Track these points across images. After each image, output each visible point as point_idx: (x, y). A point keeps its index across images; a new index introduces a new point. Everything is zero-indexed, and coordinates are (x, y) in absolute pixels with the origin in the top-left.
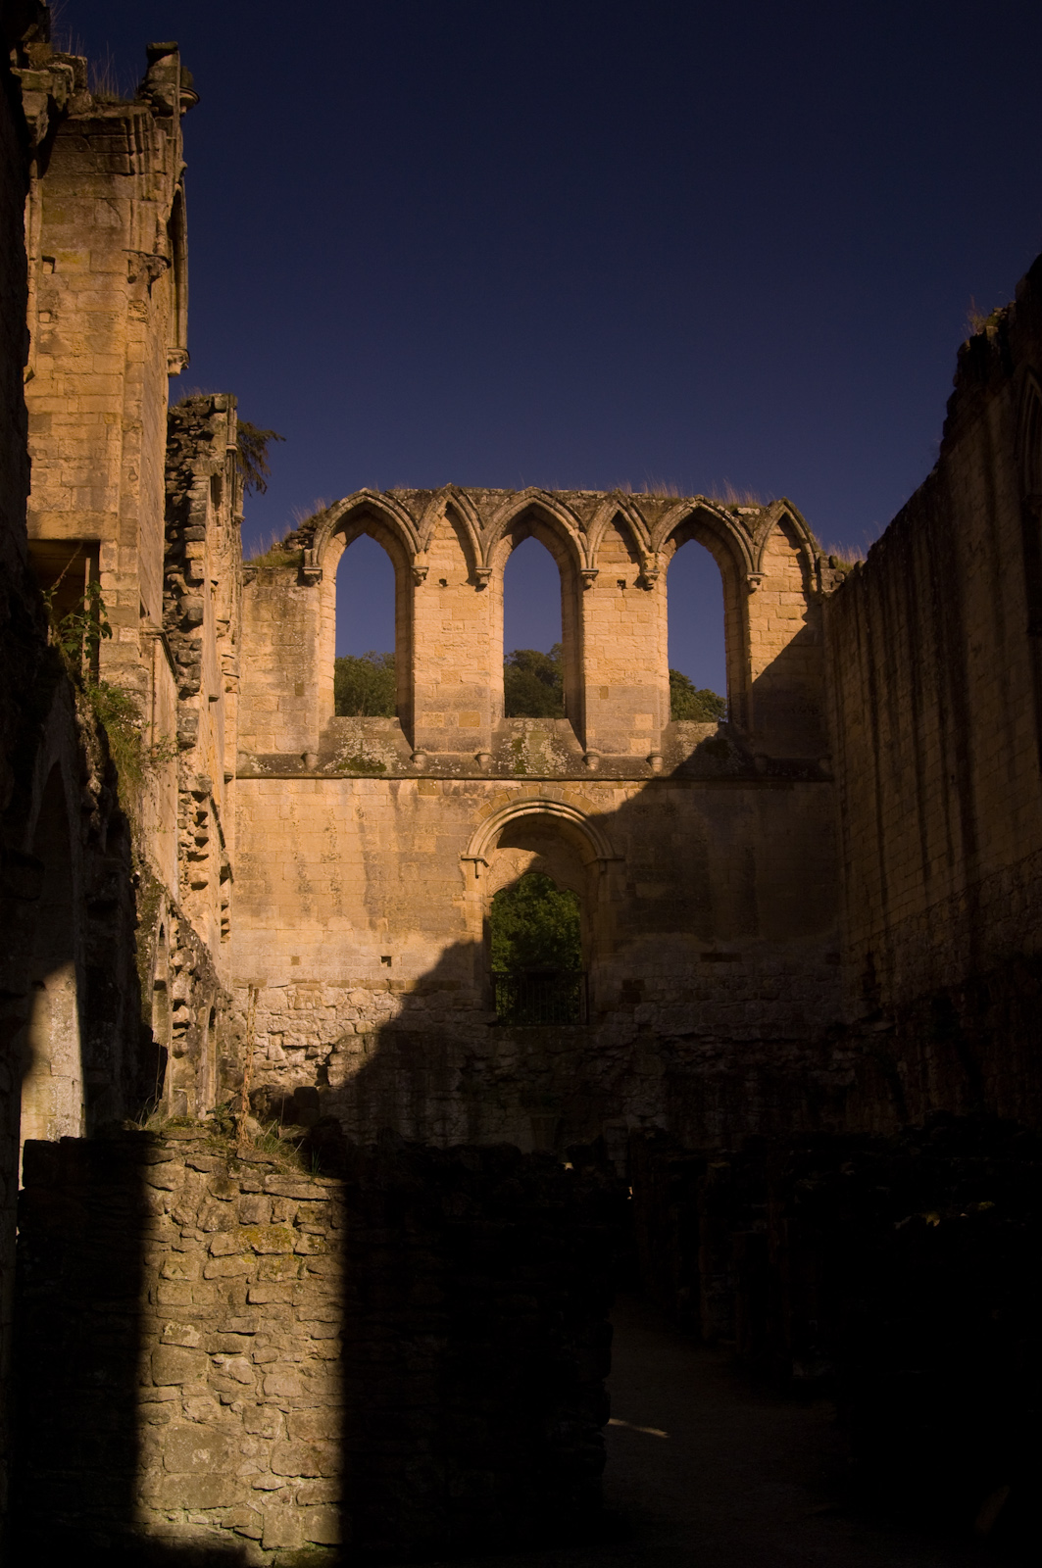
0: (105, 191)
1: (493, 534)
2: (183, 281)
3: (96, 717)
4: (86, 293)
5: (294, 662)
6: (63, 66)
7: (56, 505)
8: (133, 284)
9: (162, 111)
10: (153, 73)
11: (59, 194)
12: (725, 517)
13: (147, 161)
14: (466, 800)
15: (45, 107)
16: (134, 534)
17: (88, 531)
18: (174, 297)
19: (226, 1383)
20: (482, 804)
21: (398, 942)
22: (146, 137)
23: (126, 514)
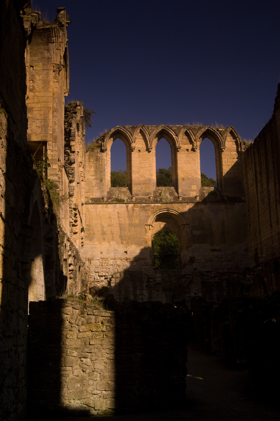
0: (46, 48)
1: (152, 137)
2: (68, 71)
3: (47, 188)
4: (42, 75)
5: (100, 173)
6: (35, 14)
7: (35, 132)
8: (55, 72)
9: (61, 26)
10: (59, 16)
11: (34, 49)
12: (215, 131)
13: (58, 39)
14: (146, 209)
15: (30, 26)
16: (56, 139)
17: (44, 139)
18: (65, 75)
19: (84, 366)
20: (151, 210)
21: (129, 247)
22: (57, 33)
23: (54, 134)
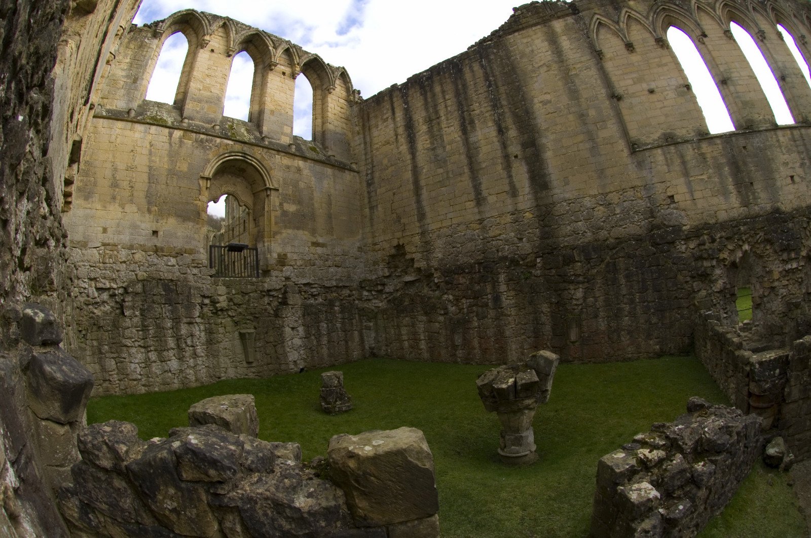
5: (137, 68)
14: (206, 146)
20: (214, 150)
21: (164, 222)
